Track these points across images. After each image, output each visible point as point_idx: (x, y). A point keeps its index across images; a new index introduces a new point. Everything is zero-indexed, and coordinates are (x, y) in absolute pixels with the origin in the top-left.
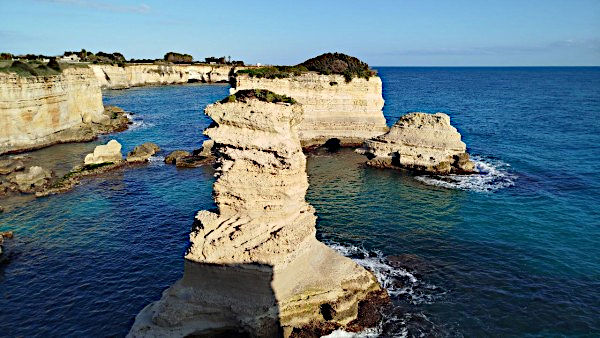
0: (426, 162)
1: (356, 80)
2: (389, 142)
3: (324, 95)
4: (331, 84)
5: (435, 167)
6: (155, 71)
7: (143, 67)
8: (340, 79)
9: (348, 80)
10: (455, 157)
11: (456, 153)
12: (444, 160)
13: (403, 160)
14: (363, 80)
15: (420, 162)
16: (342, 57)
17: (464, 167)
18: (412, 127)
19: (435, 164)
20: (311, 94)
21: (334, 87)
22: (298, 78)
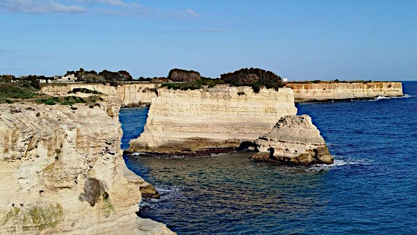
0: (291, 155)
1: (264, 90)
2: (269, 139)
3: (233, 103)
4: (239, 94)
5: (296, 158)
6: (152, 90)
7: (138, 86)
8: (248, 90)
9: (256, 90)
10: (315, 150)
11: (316, 147)
12: (304, 152)
13: (276, 153)
14: (272, 91)
15: (288, 155)
16: (256, 71)
17: (321, 159)
18: (285, 126)
19: (297, 156)
20: (221, 102)
21: (241, 96)
22: (210, 89)
